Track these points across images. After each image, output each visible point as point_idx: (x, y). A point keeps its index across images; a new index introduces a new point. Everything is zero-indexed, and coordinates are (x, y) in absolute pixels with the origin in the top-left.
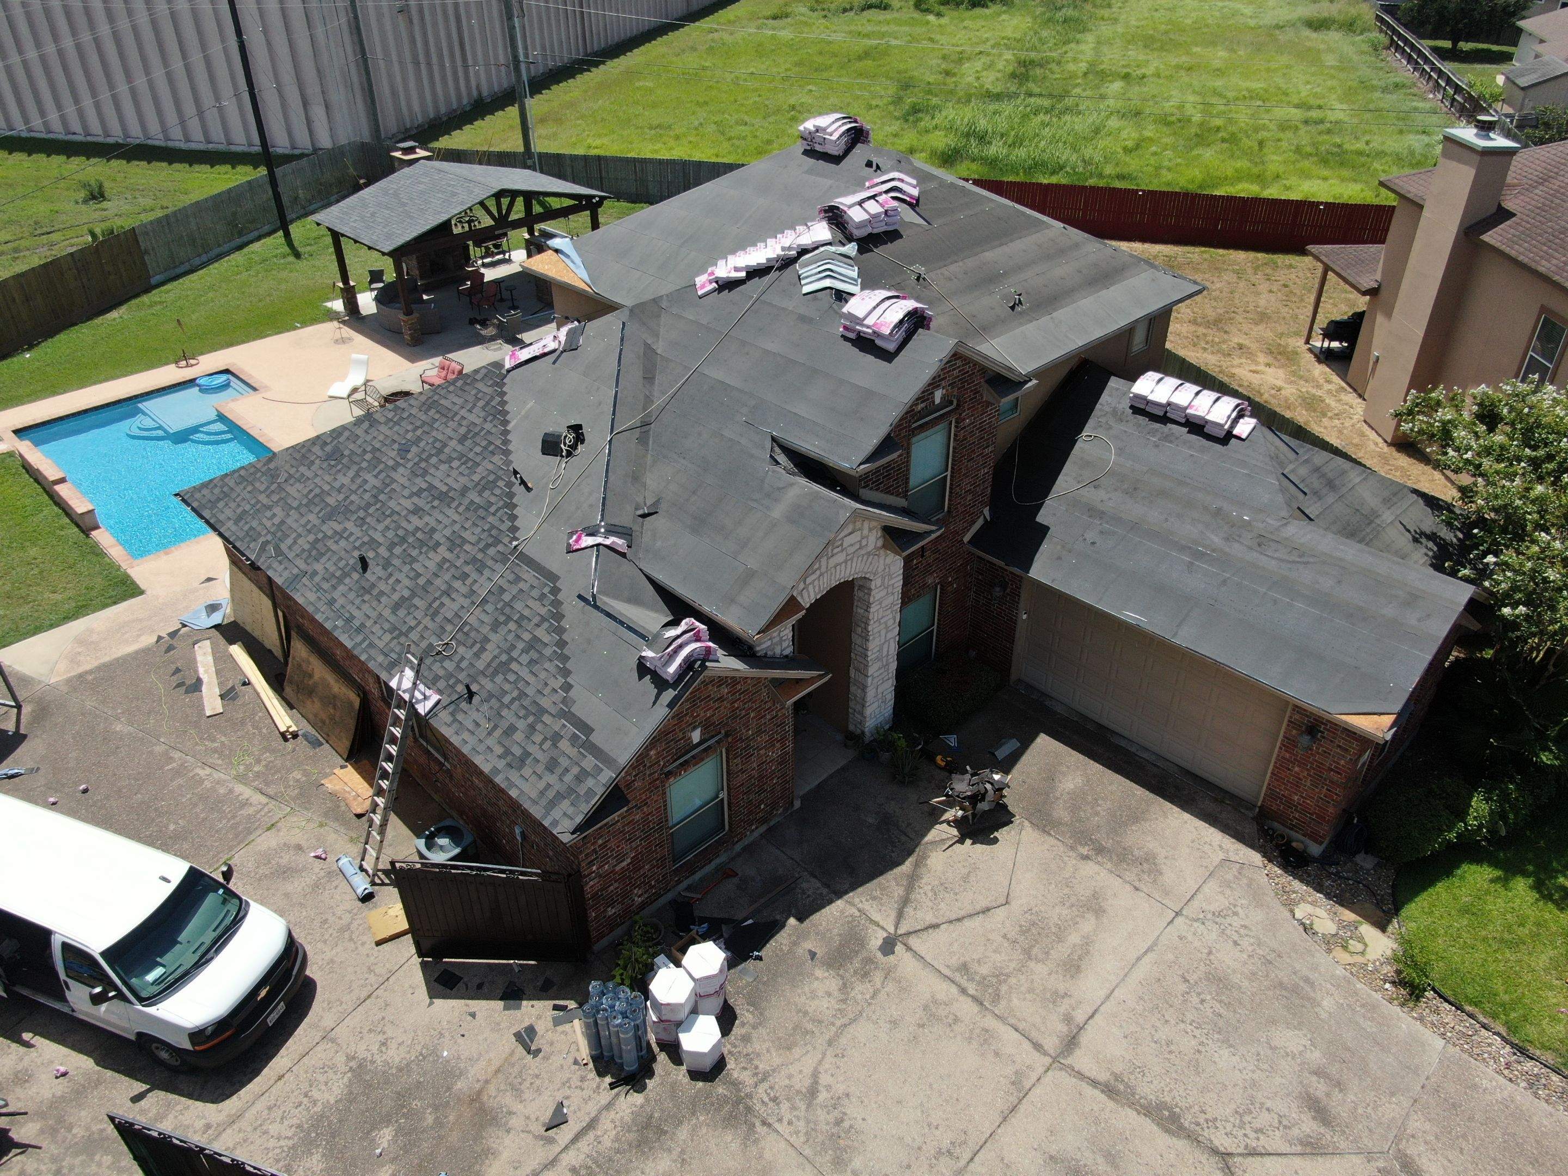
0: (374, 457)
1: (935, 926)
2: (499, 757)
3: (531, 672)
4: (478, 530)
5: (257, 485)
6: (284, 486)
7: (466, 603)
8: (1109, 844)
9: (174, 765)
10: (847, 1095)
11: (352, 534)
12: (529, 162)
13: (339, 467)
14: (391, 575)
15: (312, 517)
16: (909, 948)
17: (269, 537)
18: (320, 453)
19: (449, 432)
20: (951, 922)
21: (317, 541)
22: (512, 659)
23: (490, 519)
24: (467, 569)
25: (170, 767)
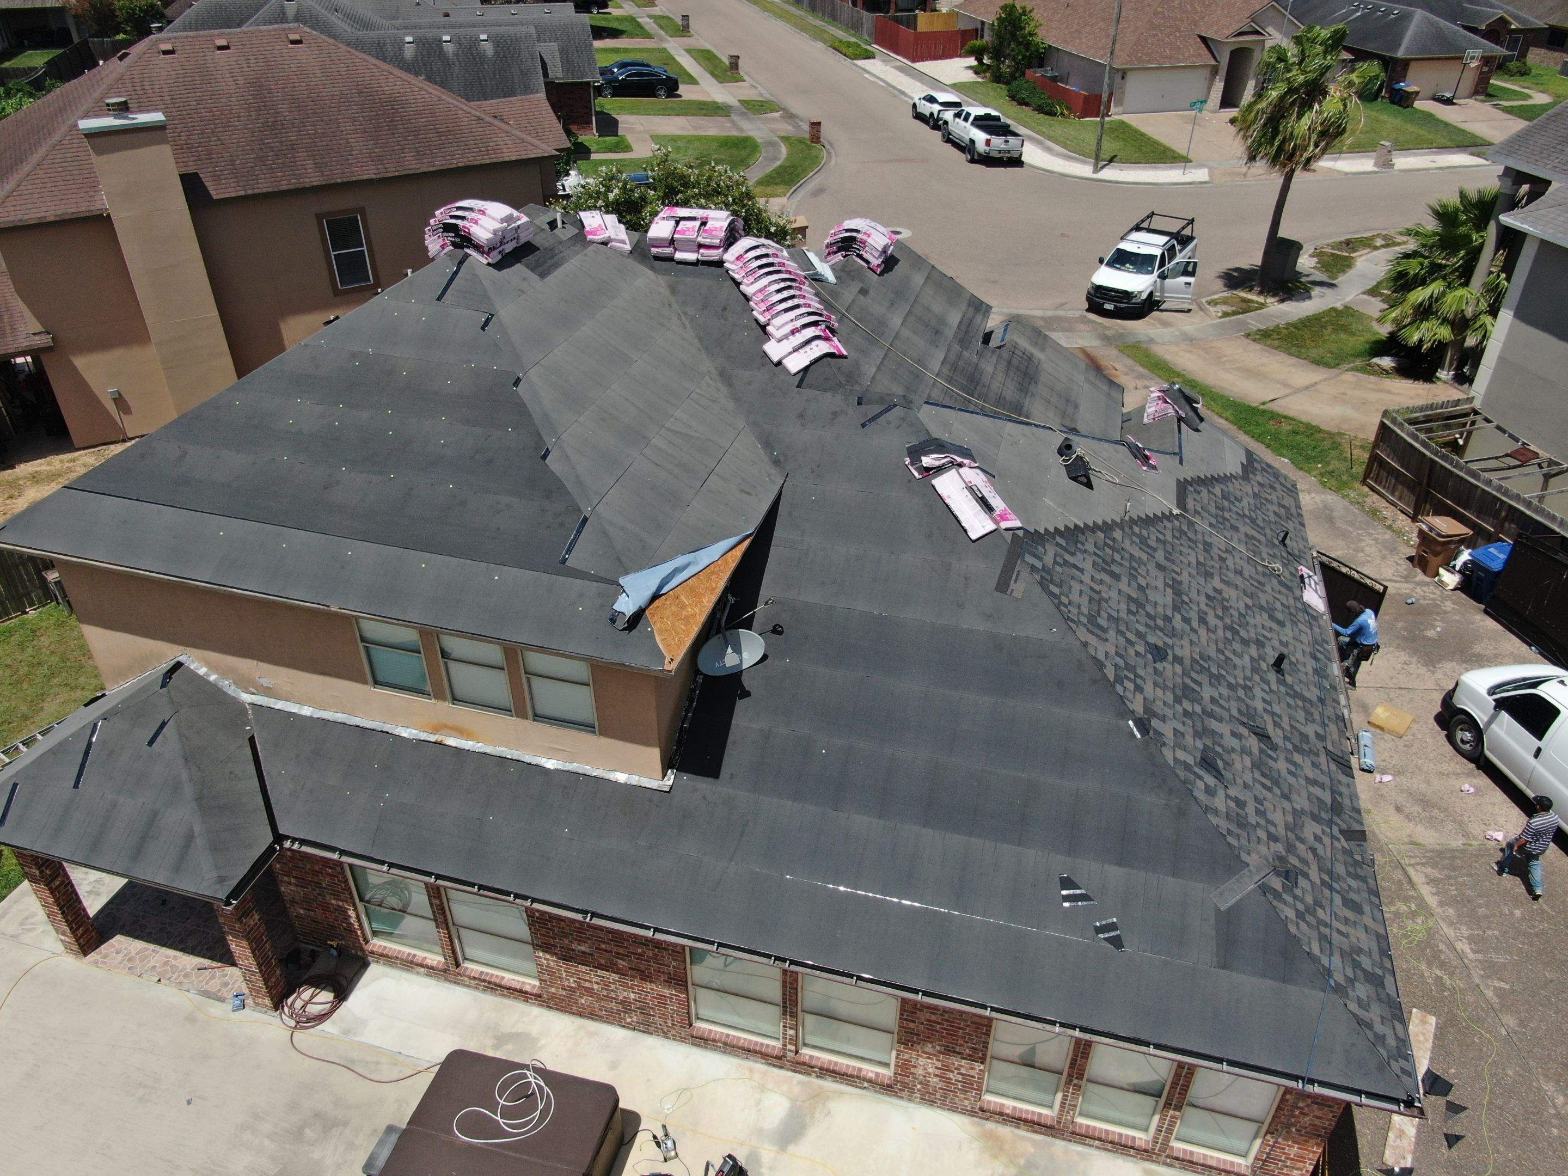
4: (1184, 550)
6: (1283, 841)
9: (1496, 983)
11: (1264, 700)
13: (1219, 749)
15: (1282, 767)
21: (1295, 748)
23: (1169, 539)
24: (1215, 556)
25: (1503, 985)
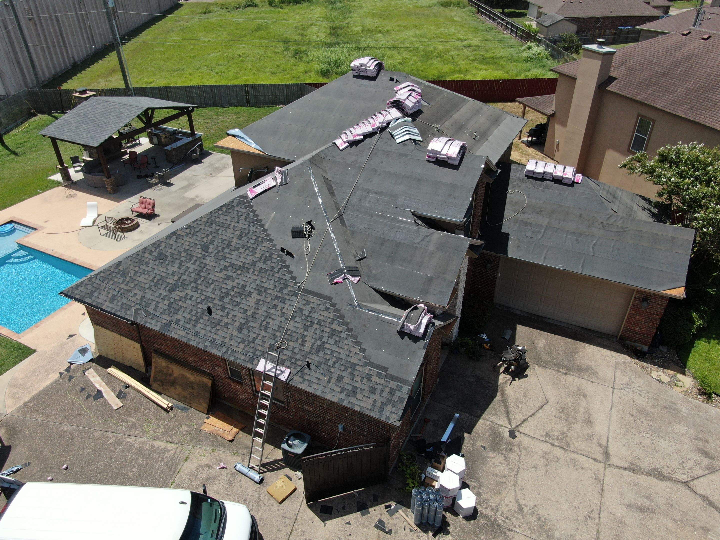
0: (188, 254)
1: (526, 420)
2: (340, 392)
3: (338, 347)
4: (272, 282)
5: (116, 280)
6: (134, 277)
7: (283, 319)
8: (571, 366)
9: (111, 440)
10: (535, 506)
11: (192, 296)
12: (129, 93)
13: (167, 262)
14: (228, 314)
15: (162, 291)
16: (521, 433)
17: (138, 307)
18: (150, 257)
19: (229, 234)
20: (531, 416)
21: (171, 303)
22: (324, 343)
23: (277, 275)
24: (275, 302)
25: (109, 442)
